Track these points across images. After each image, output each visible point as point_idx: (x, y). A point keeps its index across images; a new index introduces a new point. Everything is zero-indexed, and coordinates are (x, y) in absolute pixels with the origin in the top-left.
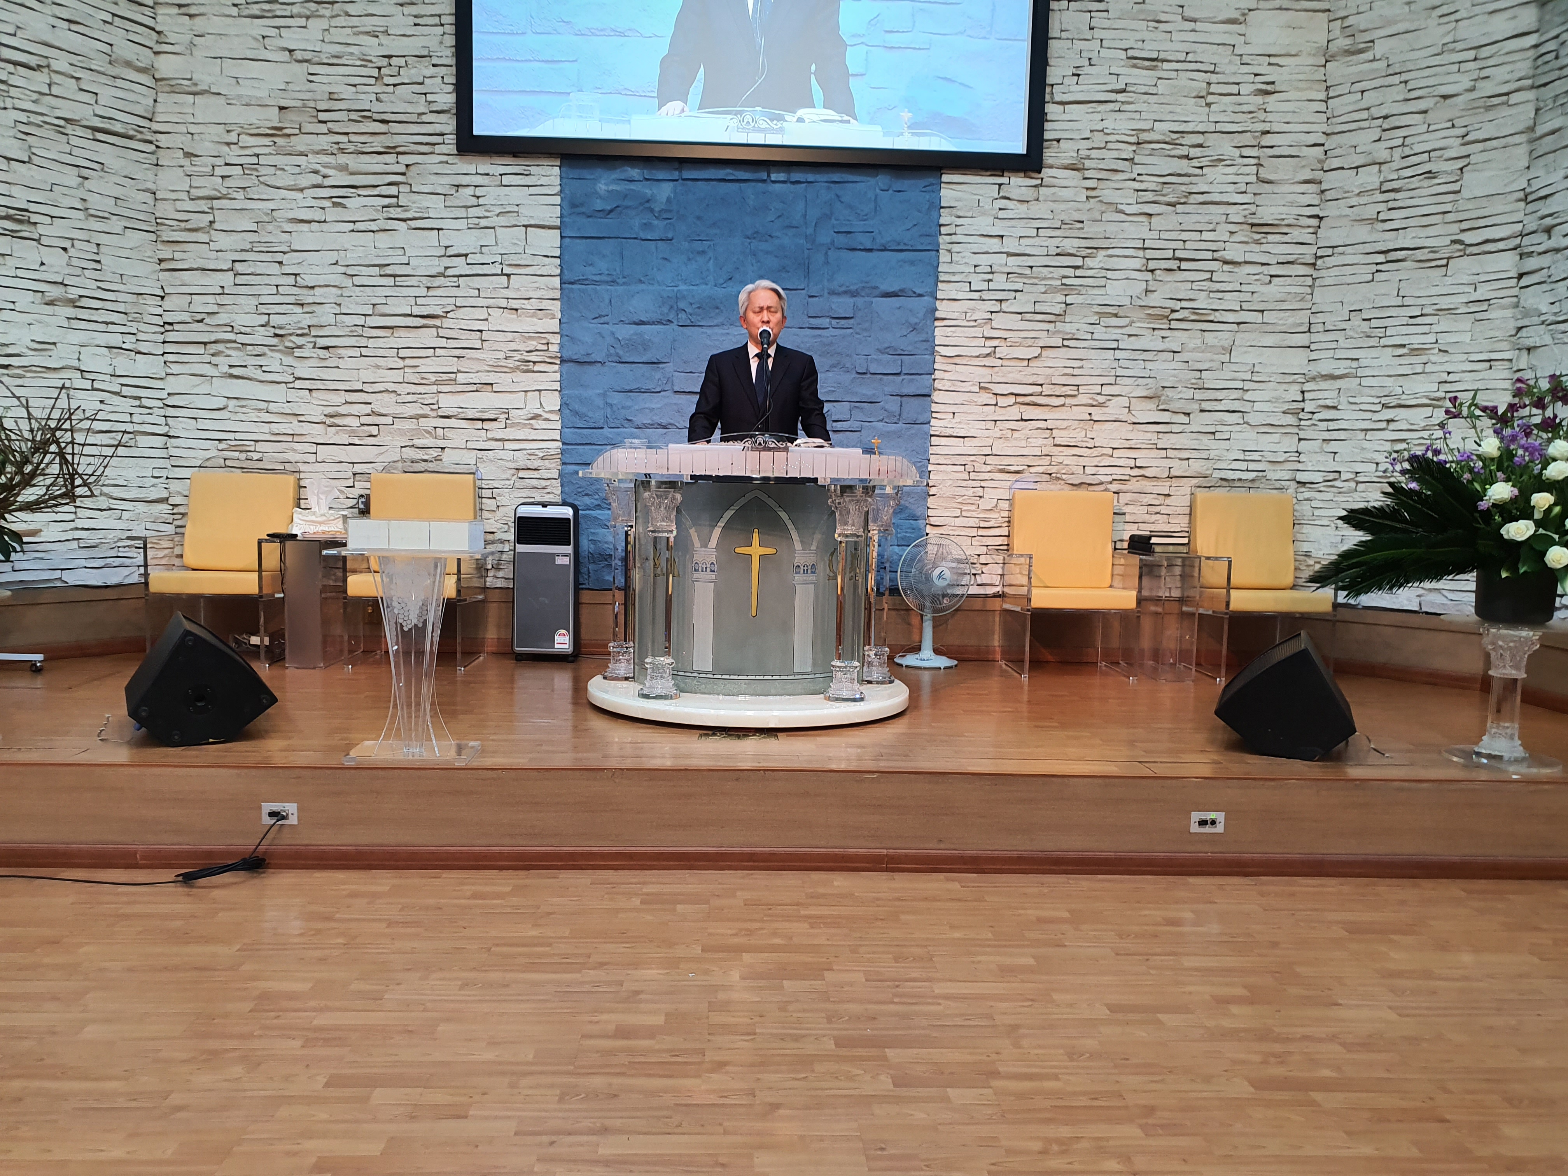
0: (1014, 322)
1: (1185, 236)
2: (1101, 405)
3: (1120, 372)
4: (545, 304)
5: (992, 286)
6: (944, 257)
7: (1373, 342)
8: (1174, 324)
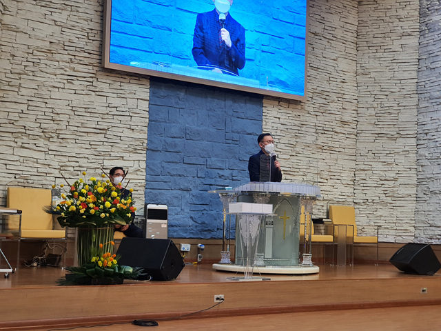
0: (283, 146)
1: (325, 123)
2: (306, 175)
3: (310, 165)
4: (143, 128)
5: (277, 134)
6: (264, 123)
7: (376, 160)
8: (324, 151)
